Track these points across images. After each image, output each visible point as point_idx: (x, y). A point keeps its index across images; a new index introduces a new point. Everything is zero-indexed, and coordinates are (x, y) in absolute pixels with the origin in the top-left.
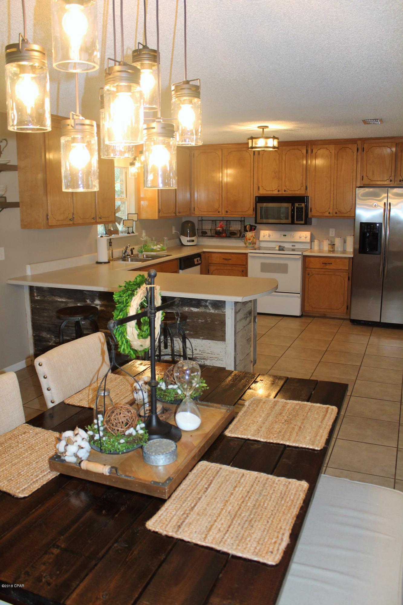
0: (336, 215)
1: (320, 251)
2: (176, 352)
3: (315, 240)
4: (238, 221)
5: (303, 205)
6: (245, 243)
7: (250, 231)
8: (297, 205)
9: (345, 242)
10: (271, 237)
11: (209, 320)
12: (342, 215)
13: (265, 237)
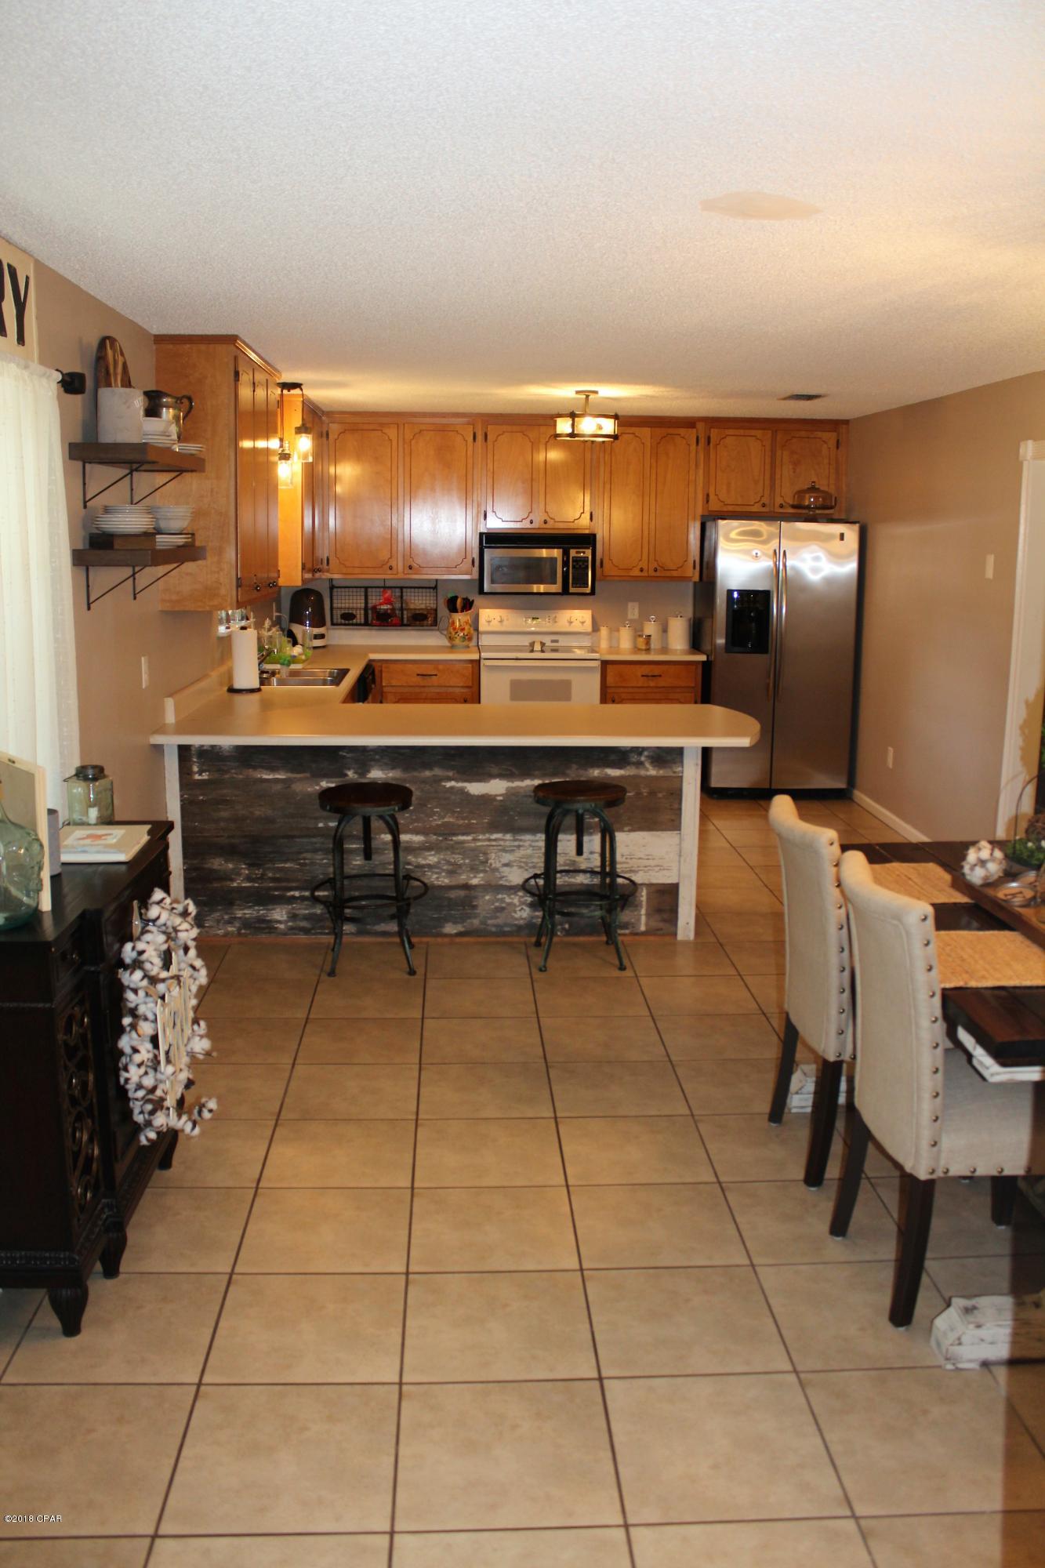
0: (654, 574)
1: (613, 649)
2: (561, 865)
3: (602, 628)
4: (430, 588)
5: (588, 553)
6: (451, 639)
7: (462, 611)
8: (573, 553)
9: (665, 630)
10: (505, 623)
11: (645, 791)
12: (668, 574)
13: (491, 624)
